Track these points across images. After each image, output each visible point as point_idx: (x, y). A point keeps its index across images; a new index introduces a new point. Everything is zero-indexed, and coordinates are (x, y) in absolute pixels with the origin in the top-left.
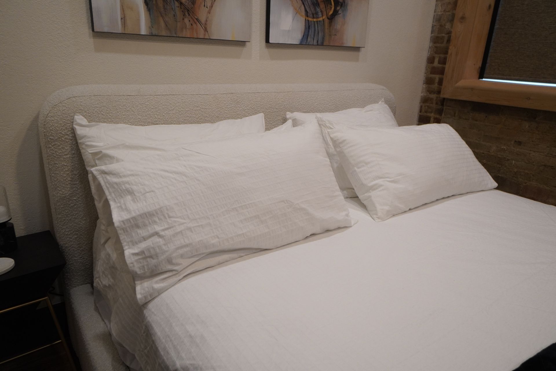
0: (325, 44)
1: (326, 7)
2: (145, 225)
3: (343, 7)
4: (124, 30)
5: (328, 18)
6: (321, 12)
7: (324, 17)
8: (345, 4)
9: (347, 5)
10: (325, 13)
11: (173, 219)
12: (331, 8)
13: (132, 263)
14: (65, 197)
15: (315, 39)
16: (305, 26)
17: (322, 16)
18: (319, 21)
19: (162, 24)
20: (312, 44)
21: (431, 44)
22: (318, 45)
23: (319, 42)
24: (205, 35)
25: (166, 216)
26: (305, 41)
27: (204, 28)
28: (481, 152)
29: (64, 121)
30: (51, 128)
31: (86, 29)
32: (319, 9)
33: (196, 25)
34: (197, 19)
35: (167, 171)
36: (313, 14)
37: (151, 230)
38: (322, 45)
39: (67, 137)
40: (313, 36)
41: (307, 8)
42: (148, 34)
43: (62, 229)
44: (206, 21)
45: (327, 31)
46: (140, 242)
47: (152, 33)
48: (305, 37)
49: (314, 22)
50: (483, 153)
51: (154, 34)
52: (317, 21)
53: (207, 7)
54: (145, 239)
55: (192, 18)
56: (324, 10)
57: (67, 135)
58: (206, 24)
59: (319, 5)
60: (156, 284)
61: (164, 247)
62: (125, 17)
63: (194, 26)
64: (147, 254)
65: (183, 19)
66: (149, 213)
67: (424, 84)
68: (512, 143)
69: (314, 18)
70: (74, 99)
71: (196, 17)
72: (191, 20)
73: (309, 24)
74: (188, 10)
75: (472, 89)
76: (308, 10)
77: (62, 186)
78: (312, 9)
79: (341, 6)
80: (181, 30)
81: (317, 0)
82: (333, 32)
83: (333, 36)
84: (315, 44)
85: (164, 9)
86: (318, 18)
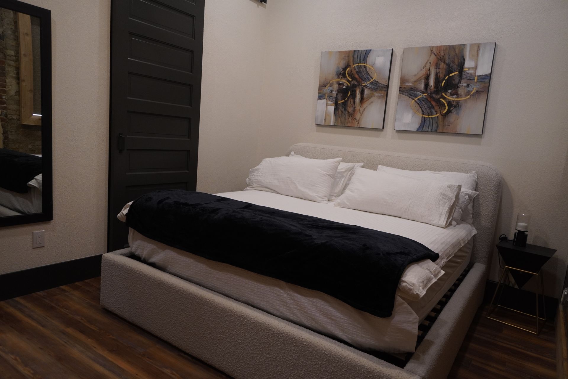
0: (438, 131)
1: (440, 109)
3: (457, 107)
4: (325, 123)
5: (442, 115)
6: (436, 111)
7: (438, 115)
8: (458, 106)
12: (445, 109)
15: (429, 128)
16: (422, 120)
17: (437, 114)
18: (434, 117)
19: (340, 121)
20: (427, 131)
22: (432, 132)
23: (433, 130)
24: (358, 125)
26: (421, 129)
27: (358, 122)
31: (314, 124)
32: (434, 110)
34: (355, 119)
38: (436, 132)
40: (428, 126)
42: (333, 125)
45: (440, 123)
48: (421, 126)
51: (336, 125)
52: (432, 118)
53: (360, 113)
55: (353, 118)
56: (438, 110)
58: (359, 120)
59: (434, 108)
62: (326, 119)
63: (353, 121)
65: (349, 119)
69: (429, 115)
73: (425, 119)
74: (351, 115)
76: (424, 111)
78: (428, 110)
79: (455, 107)
80: (347, 123)
81: (432, 105)
82: (447, 123)
83: (446, 126)
84: (429, 131)
85: (341, 115)
86: (433, 115)
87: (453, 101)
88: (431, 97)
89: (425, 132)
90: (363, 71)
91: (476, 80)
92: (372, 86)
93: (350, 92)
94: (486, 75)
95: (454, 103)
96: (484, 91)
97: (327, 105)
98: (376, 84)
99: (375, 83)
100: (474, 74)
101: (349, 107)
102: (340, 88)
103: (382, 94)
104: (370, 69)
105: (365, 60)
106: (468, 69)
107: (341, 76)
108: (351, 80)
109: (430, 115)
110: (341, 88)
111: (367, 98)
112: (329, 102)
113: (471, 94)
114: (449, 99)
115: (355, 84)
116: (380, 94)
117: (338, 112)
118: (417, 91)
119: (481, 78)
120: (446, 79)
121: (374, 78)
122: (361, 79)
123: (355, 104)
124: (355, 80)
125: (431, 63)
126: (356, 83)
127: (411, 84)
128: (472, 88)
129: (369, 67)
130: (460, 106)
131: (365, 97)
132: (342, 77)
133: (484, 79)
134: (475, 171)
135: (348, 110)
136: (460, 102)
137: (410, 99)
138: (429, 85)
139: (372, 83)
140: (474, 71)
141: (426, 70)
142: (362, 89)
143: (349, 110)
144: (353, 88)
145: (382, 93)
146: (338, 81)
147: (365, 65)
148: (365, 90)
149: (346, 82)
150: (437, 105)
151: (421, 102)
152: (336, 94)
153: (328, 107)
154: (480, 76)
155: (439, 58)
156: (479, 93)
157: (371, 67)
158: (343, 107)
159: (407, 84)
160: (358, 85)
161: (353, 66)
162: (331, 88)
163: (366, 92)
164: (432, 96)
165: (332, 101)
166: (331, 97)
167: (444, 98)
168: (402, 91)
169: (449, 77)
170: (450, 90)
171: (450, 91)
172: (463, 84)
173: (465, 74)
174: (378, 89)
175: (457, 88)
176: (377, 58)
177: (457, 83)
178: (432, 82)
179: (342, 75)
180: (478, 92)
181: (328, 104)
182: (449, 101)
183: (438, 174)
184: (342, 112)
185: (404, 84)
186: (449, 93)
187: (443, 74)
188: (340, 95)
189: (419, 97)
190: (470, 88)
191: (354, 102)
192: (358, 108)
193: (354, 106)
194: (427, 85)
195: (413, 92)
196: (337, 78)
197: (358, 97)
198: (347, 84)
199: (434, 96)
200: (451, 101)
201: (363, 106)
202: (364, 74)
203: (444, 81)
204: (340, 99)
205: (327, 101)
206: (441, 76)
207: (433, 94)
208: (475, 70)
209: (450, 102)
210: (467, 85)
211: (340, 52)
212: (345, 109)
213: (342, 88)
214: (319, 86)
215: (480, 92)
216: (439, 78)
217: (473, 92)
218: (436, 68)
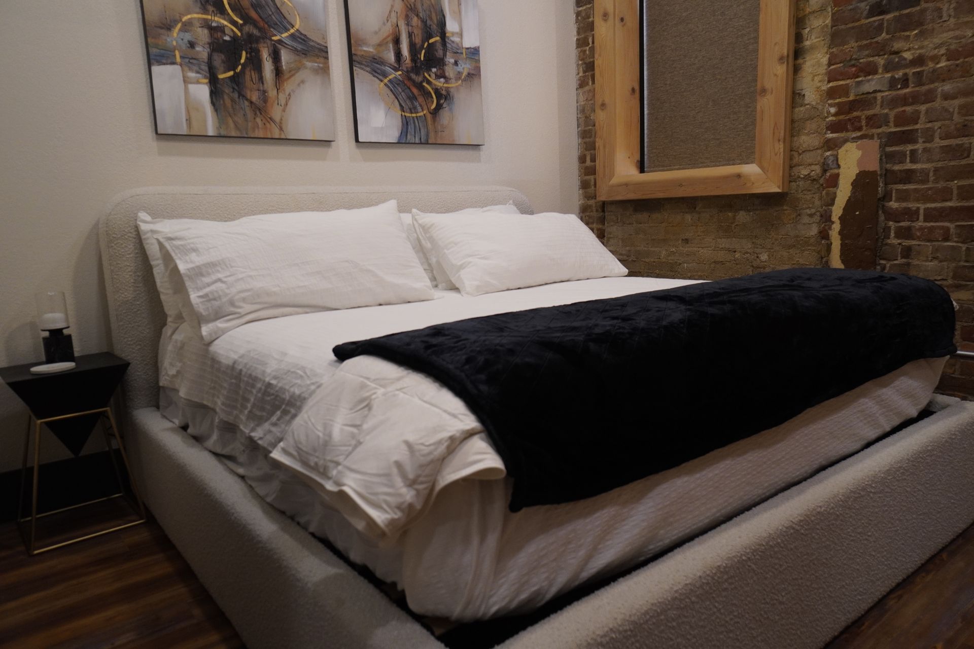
0: (430, 141)
2: (209, 274)
4: (190, 131)
5: (430, 113)
6: (421, 106)
7: (425, 112)
9: (452, 98)
10: (425, 107)
11: (234, 268)
12: (433, 102)
13: (197, 304)
14: (127, 301)
15: (416, 136)
17: (423, 111)
18: (420, 116)
19: (232, 125)
20: (413, 142)
21: (580, 140)
22: (421, 143)
23: (422, 140)
24: (280, 134)
25: (229, 266)
26: (405, 139)
27: (279, 127)
28: (652, 260)
29: (128, 218)
30: (114, 226)
31: (149, 132)
32: (417, 103)
34: (270, 118)
35: (230, 233)
36: (410, 109)
37: (214, 277)
38: (427, 143)
39: (129, 235)
40: (413, 133)
42: (216, 135)
43: (124, 339)
44: (281, 119)
45: (430, 126)
46: (205, 287)
47: (220, 134)
48: (403, 133)
49: (413, 117)
50: (654, 262)
52: (417, 117)
53: (281, 105)
54: (208, 285)
55: (264, 117)
56: (423, 103)
57: (131, 233)
58: (281, 123)
59: (416, 99)
60: (220, 324)
61: (227, 291)
62: (190, 118)
63: (268, 125)
64: (211, 296)
65: (255, 118)
66: (212, 263)
67: (581, 190)
68: (680, 242)
69: (411, 113)
70: (138, 197)
71: (269, 116)
74: (260, 109)
75: (626, 185)
76: (404, 105)
77: (124, 288)
79: (446, 99)
80: (254, 131)
81: (413, 93)
83: (440, 133)
84: (417, 142)
85: (234, 109)
86: (418, 112)
87: (441, 88)
88: (410, 79)
89: (412, 143)
90: (269, 6)
92: (295, 44)
93: (244, 53)
97: (186, 81)
98: (303, 40)
101: (251, 91)
102: (215, 39)
103: (321, 65)
110: (218, 39)
111: (290, 71)
112: (192, 75)
113: (463, 77)
116: (316, 64)
117: (224, 101)
118: (385, 65)
119: (470, 53)
120: (425, 46)
121: (297, 26)
122: (267, 23)
123: (263, 83)
124: (251, 24)
126: (256, 32)
127: (371, 50)
128: (462, 68)
131: (284, 67)
132: (214, 9)
133: (473, 54)
135: (249, 97)
137: (375, 79)
138: (402, 55)
139: (294, 38)
142: (272, 48)
143: (251, 97)
144: (251, 44)
145: (320, 63)
146: (206, 20)
148: (282, 52)
149: (229, 25)
151: (394, 86)
153: (192, 87)
155: (409, 6)
158: (233, 88)
159: (365, 49)
160: (263, 39)
162: (188, 37)
164: (411, 77)
165: (198, 72)
169: (429, 44)
171: (434, 70)
177: (442, 56)
178: (405, 51)
180: (469, 75)
181: (188, 78)
182: (436, 87)
184: (233, 100)
185: (360, 48)
188: (218, 60)
190: (459, 68)
191: (261, 79)
192: (272, 93)
193: (261, 88)
194: (398, 54)
195: (378, 66)
196: (202, 12)
197: (268, 67)
198: (232, 30)
200: (439, 88)
201: (284, 90)
202: (270, 13)
203: (423, 51)
204: (222, 69)
205: (183, 71)
206: (418, 40)
212: (242, 95)
216: (415, 43)
217: (464, 75)
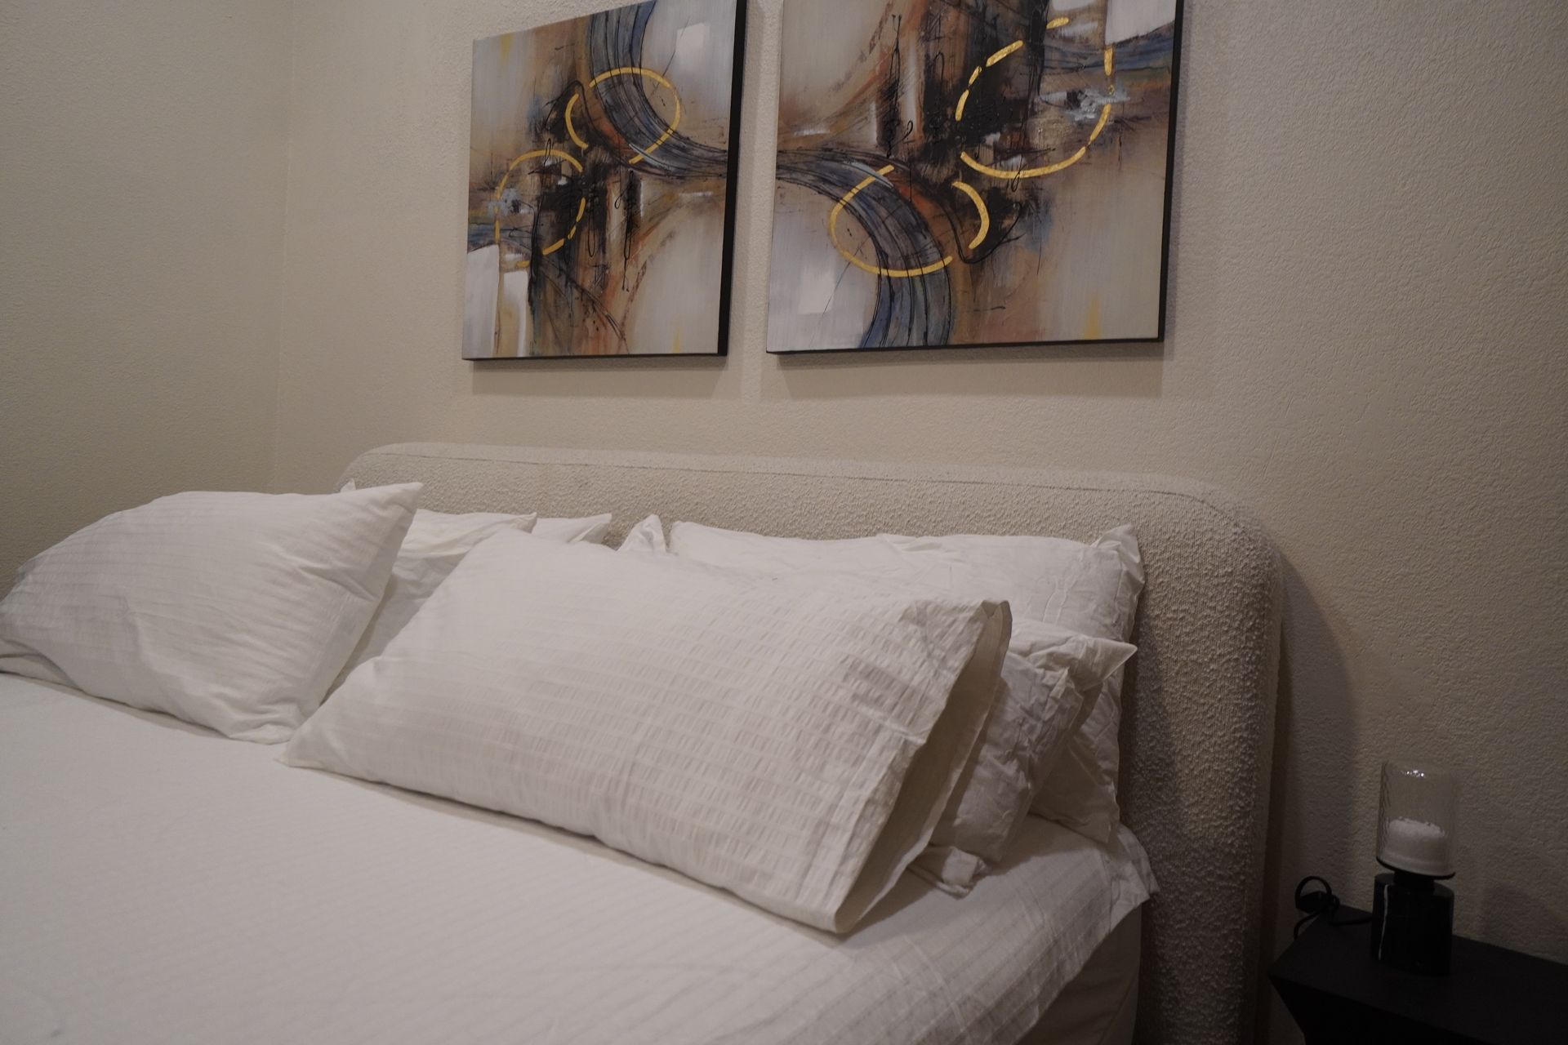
1: (955, 230)
3: (1030, 214)
8: (1036, 204)
16: (879, 295)
33: (606, 329)
41: (882, 243)
51: (536, 355)
72: (598, 322)
73: (891, 287)
78: (904, 243)
82: (989, 299)
91: (1108, 68)
94: (1155, 36)
95: (1018, 195)
96: (1148, 118)
99: (678, 148)
100: (1095, 41)
104: (656, 86)
105: (633, 52)
106: (1067, 20)
107: (547, 136)
108: (585, 146)
109: (912, 268)
114: (990, 179)
115: (600, 161)
125: (900, 18)
129: (651, 80)
130: (1048, 204)
134: (1128, 526)
136: (1046, 184)
140: (1096, 24)
141: (883, 54)
147: (636, 71)
150: (941, 215)
152: (531, 219)
154: (1128, 41)
156: (1129, 128)
157: (659, 79)
161: (593, 84)
163: (647, 191)
166: (515, 234)
167: (971, 177)
168: (789, 169)
170: (995, 132)
172: (1053, 90)
173: (1054, 44)
174: (692, 174)
175: (1026, 119)
176: (680, 32)
179: (552, 131)
183: (932, 546)
186: (989, 147)
187: (959, 60)
189: (860, 187)
199: (926, 170)
207: (919, 160)
208: (1099, 16)
209: (996, 190)
210: (1068, 94)
211: (538, 31)
213: (554, 187)
214: (470, 192)
215: (1131, 124)
218: (926, 39)
